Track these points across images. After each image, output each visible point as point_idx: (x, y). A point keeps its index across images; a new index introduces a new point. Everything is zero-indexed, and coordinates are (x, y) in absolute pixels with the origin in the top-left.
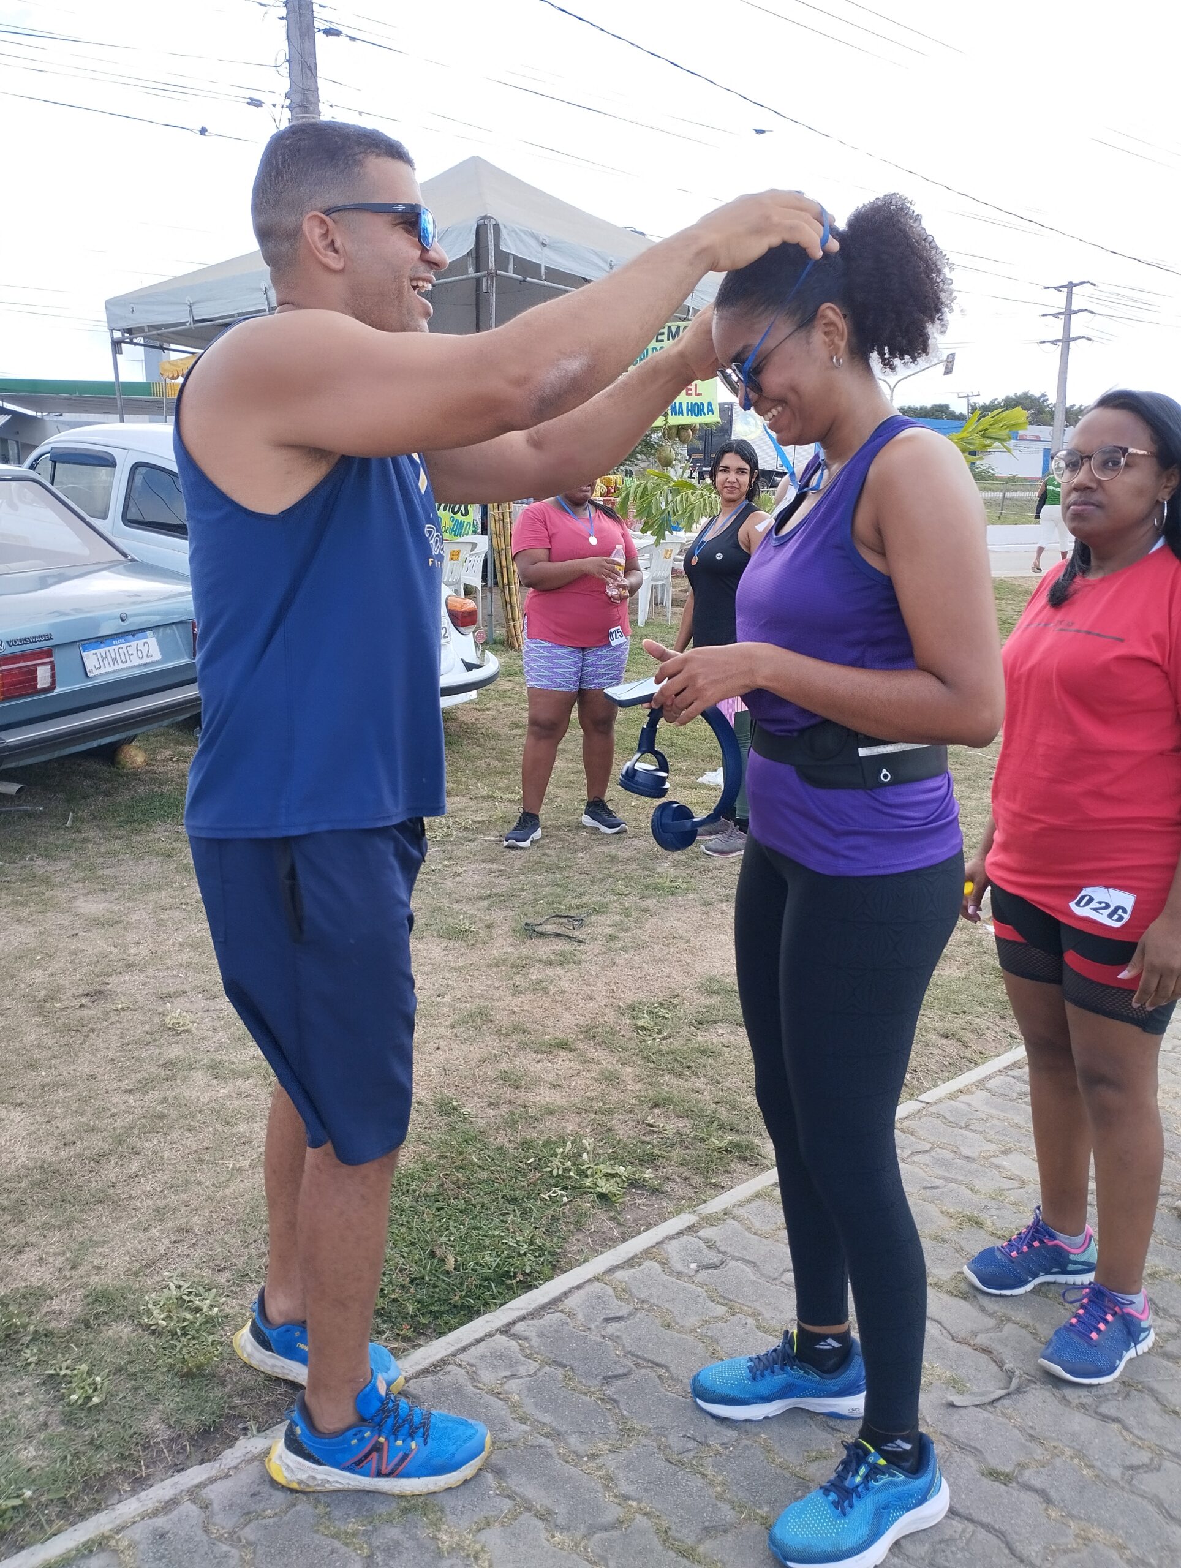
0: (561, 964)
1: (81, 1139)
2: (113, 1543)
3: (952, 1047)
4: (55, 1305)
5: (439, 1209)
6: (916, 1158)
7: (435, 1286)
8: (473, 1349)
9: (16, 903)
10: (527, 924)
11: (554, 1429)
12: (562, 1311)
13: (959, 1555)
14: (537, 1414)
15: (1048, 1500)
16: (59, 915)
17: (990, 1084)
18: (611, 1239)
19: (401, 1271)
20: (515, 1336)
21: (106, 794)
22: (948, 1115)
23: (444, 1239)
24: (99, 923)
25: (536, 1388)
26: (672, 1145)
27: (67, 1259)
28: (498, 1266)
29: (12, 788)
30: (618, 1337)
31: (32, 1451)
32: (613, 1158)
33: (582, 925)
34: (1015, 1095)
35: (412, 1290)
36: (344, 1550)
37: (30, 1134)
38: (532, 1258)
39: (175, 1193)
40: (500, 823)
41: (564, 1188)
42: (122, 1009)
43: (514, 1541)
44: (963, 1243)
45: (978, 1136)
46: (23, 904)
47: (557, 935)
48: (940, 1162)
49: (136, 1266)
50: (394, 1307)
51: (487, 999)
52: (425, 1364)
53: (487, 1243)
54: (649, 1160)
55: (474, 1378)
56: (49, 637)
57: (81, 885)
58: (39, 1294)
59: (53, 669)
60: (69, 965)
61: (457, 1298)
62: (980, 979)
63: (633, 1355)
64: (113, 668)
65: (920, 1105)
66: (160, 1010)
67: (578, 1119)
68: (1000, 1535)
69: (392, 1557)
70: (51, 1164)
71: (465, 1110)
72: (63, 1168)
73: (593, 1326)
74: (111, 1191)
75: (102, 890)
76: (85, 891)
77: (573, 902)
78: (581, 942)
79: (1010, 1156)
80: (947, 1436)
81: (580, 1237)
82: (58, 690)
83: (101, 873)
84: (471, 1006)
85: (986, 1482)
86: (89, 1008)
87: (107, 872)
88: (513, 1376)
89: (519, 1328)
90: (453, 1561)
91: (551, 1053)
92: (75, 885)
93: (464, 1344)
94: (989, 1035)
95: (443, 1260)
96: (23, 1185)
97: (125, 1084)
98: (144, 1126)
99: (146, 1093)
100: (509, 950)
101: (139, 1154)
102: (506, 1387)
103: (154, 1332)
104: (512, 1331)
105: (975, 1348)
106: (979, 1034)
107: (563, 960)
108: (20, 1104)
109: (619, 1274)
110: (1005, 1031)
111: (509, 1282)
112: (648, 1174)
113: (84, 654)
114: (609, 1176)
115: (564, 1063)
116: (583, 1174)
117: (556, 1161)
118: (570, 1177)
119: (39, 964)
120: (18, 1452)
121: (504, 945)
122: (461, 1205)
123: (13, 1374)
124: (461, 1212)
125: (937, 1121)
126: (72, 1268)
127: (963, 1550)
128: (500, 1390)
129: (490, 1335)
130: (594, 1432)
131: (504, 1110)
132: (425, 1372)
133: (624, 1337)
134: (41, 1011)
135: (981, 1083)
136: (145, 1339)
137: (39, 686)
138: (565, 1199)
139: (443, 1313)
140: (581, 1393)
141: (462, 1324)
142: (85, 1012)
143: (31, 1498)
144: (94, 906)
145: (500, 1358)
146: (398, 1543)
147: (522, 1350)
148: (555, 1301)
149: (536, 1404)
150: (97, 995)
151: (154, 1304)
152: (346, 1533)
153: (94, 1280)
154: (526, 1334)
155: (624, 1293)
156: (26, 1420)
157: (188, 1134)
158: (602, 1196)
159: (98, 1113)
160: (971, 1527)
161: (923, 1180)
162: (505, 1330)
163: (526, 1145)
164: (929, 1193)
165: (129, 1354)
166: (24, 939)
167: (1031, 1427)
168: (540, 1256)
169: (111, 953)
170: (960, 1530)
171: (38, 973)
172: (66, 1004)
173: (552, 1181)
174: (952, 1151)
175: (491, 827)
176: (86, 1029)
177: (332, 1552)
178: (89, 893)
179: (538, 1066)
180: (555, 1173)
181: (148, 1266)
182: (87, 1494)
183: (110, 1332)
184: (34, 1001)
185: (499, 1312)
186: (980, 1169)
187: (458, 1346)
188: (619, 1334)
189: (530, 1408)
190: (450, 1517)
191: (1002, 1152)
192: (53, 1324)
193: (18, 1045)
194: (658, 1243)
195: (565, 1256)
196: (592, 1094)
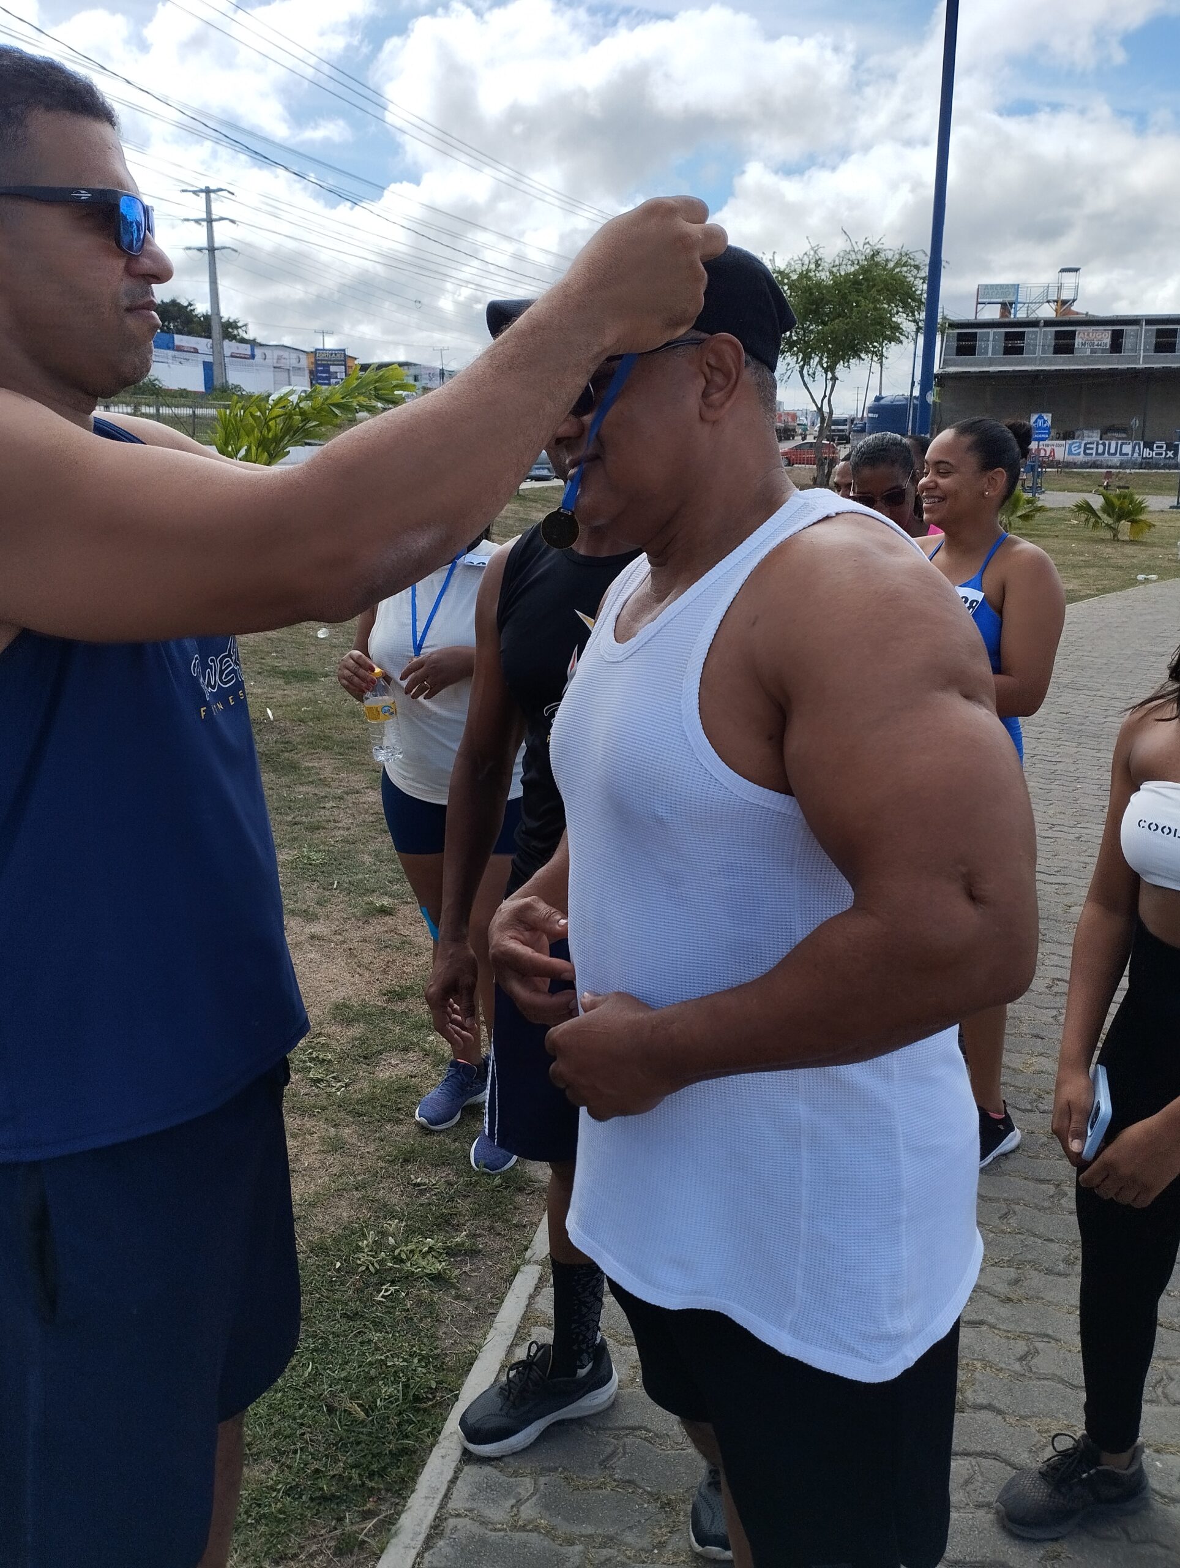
7: (359, 1442)
8: (455, 1492)
14: (576, 1529)
18: (471, 1319)
25: (550, 1504)
26: (451, 1199)
52: (423, 1531)
88: (519, 1502)
93: (443, 1491)
95: (346, 1410)
102: (523, 1515)
117: (364, 1257)
118: (391, 1269)
128: (521, 1522)
129: (457, 1471)
130: (639, 1521)
132: (428, 1543)
138: (401, 1294)
139: (384, 1468)
140: (594, 1488)
145: (490, 1489)
149: (566, 1520)
158: (433, 1277)
168: (428, 1365)
180: (372, 1269)
194: (527, 1306)
195: (446, 1355)
196: (335, 1170)
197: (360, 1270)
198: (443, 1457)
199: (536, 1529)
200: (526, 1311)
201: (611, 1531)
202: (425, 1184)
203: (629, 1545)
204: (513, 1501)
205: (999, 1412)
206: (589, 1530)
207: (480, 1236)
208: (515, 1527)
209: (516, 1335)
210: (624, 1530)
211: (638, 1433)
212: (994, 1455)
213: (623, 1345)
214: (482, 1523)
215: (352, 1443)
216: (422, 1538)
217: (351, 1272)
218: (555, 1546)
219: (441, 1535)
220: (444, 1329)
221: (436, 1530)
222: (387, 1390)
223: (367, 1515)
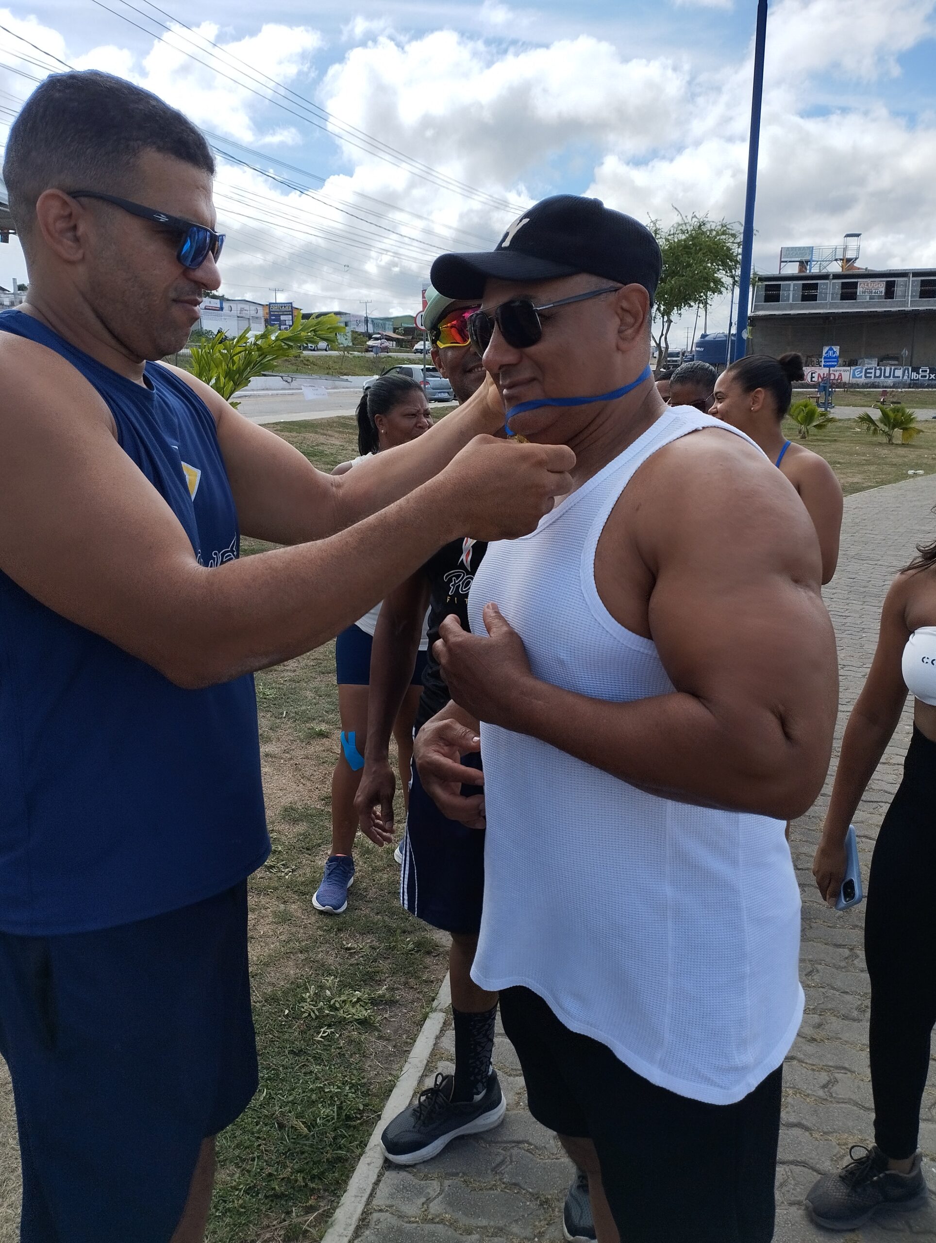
14: (473, 1222)
18: (390, 1055)
23: (277, 1109)
25: (453, 1201)
32: (344, 986)
35: (288, 1164)
38: (354, 1096)
52: (354, 1222)
53: (314, 1098)
54: (371, 978)
88: (429, 1200)
93: (368, 1191)
102: (432, 1211)
112: (380, 990)
114: (354, 1003)
116: (333, 1008)
117: (307, 1005)
118: (328, 1015)
128: (430, 1216)
129: (381, 1175)
130: (523, 1216)
132: (359, 1230)
138: (336, 1035)
139: (323, 1173)
141: (350, 1174)
145: (405, 1190)
149: (464, 1214)
158: (361, 1022)
173: (315, 1024)
180: (313, 1015)
185: (369, 1152)
187: (366, 1195)
189: (464, 1219)
194: (435, 1045)
195: (371, 1083)
196: (283, 938)
197: (303, 1016)
198: (369, 1164)
199: (442, 1222)
200: (433, 1049)
201: (501, 1224)
202: (354, 948)
203: (515, 1235)
204: (424, 1200)
205: (807, 1129)
206: (484, 1222)
207: (397, 989)
208: (425, 1220)
209: (425, 1068)
210: (511, 1223)
211: (521, 1146)
212: (803, 1163)
213: (510, 1075)
214: (399, 1217)
215: (297, 1153)
216: (352, 1228)
217: (297, 1018)
218: (457, 1235)
219: (367, 1226)
220: (369, 1063)
221: (363, 1222)
222: (324, 1111)
223: (309, 1210)
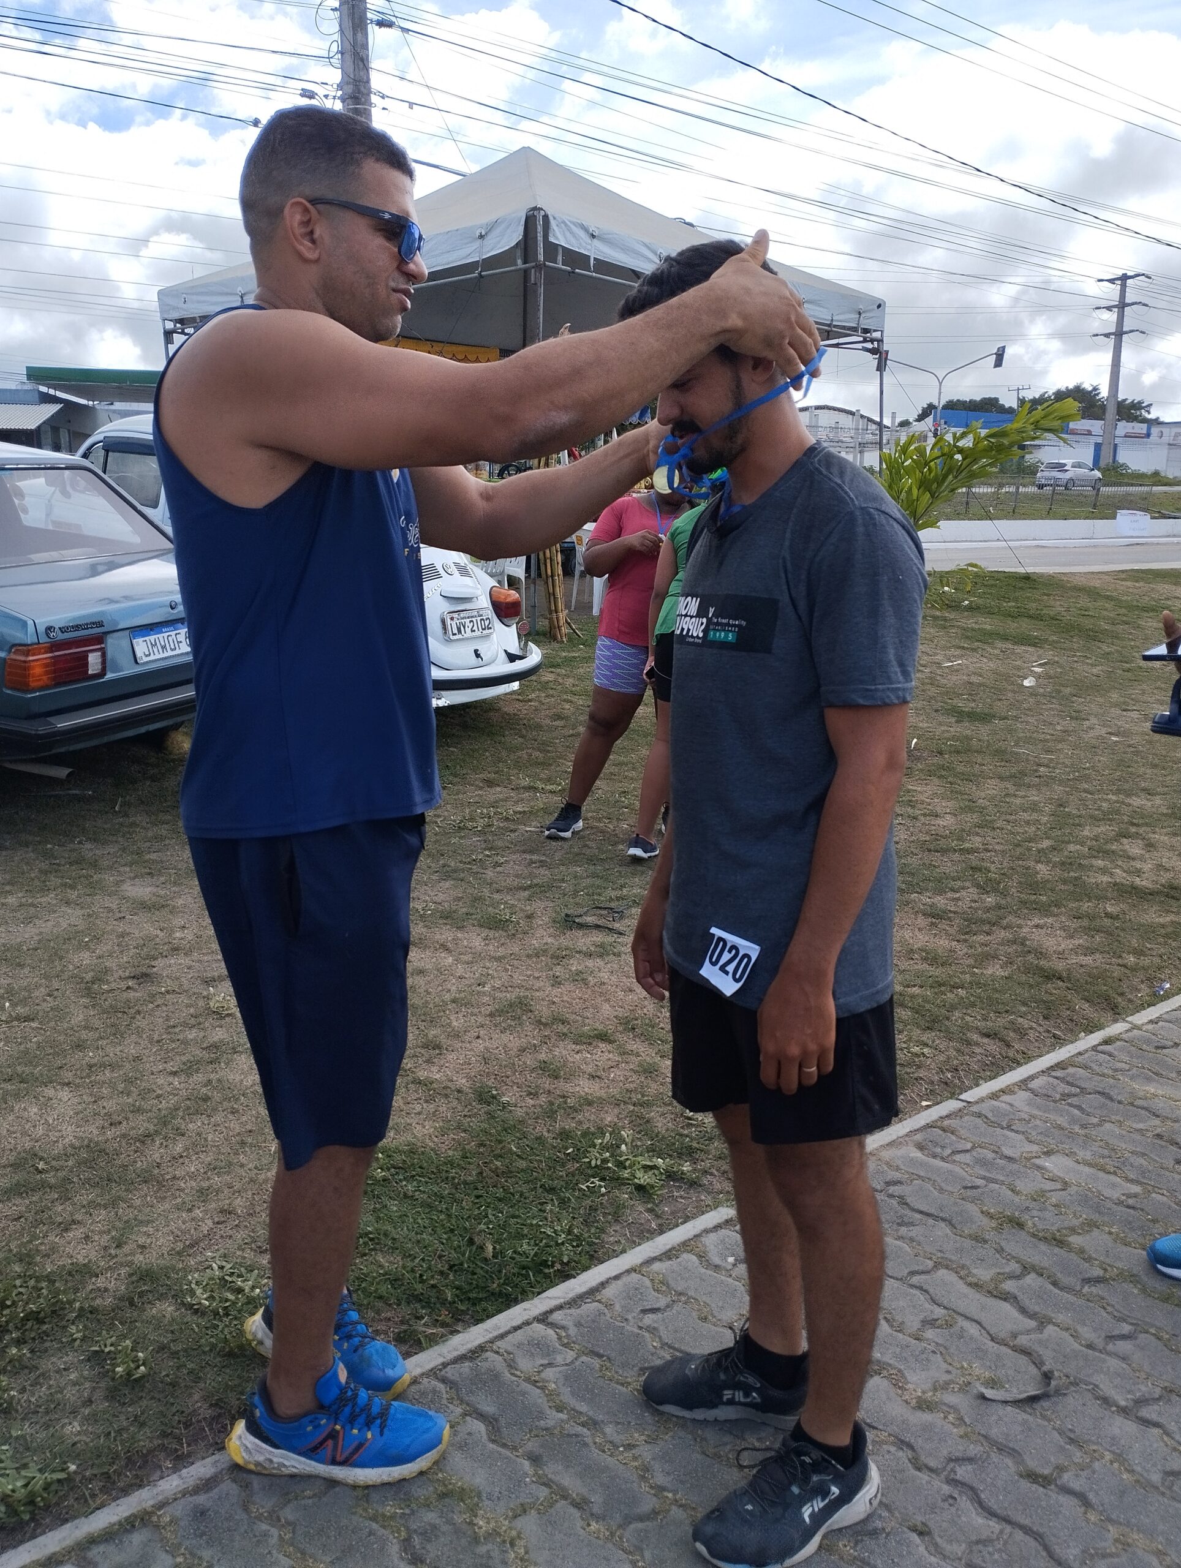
0: (601, 956)
1: (127, 1119)
2: (155, 1519)
3: (993, 1046)
4: (101, 1282)
5: (478, 1197)
6: (957, 1157)
7: (474, 1274)
8: (511, 1336)
9: (65, 885)
10: (567, 915)
11: (590, 1418)
12: (599, 1301)
13: (996, 1556)
14: (573, 1402)
15: (1086, 1503)
16: (106, 898)
17: (1034, 1084)
18: (648, 1231)
19: (440, 1257)
20: (553, 1325)
21: (153, 779)
22: (990, 1115)
23: (482, 1227)
24: (145, 906)
25: (573, 1377)
26: (710, 1139)
27: (113, 1238)
28: (536, 1255)
29: (62, 772)
30: (655, 1328)
31: (76, 1426)
32: (651, 1150)
33: (621, 918)
34: (1058, 1096)
35: (451, 1277)
36: (382, 1532)
37: (77, 1114)
38: (570, 1248)
39: (219, 1174)
40: (541, 814)
41: (603, 1179)
42: (168, 992)
43: (549, 1529)
44: (1003, 1244)
45: (1021, 1137)
46: (73, 887)
47: (597, 927)
48: (982, 1162)
49: (180, 1246)
50: (433, 1293)
51: (527, 989)
52: (462, 1350)
53: (526, 1231)
54: (688, 1153)
55: (511, 1365)
56: (100, 624)
57: (128, 869)
58: (85, 1271)
59: (104, 655)
60: (116, 948)
61: (495, 1285)
62: (1024, 978)
63: (670, 1347)
64: (162, 655)
65: (961, 1105)
66: (205, 993)
67: (616, 1111)
68: (1038, 1537)
69: (429, 1541)
70: (97, 1144)
71: (505, 1099)
72: (110, 1147)
73: (630, 1317)
74: (156, 1171)
75: (149, 874)
76: (132, 875)
77: (613, 894)
78: (621, 934)
79: (1053, 1157)
80: (985, 1437)
81: (618, 1228)
82: (109, 676)
83: (147, 857)
84: (511, 996)
85: (1025, 1484)
86: (135, 990)
87: (153, 856)
88: (550, 1365)
89: (557, 1317)
90: (490, 1546)
91: (590, 1044)
92: (122, 869)
93: (501, 1331)
94: (1032, 1035)
95: (481, 1248)
96: (70, 1163)
97: (170, 1067)
98: (189, 1108)
99: (189, 1075)
100: (550, 940)
101: (183, 1135)
102: (543, 1375)
103: (196, 1311)
104: (550, 1320)
105: (1015, 1349)
106: (1022, 1033)
107: (602, 952)
108: (68, 1084)
109: (657, 1266)
110: (1048, 1031)
111: (547, 1271)
112: (686, 1167)
113: (134, 641)
114: (647, 1168)
115: (603, 1054)
116: (621, 1165)
117: (594, 1152)
118: (609, 1168)
119: (86, 947)
120: (63, 1427)
121: (543, 936)
122: (500, 1193)
123: (59, 1349)
124: (500, 1200)
125: (979, 1121)
126: (117, 1247)
127: (1000, 1551)
128: (537, 1378)
129: (527, 1323)
130: (629, 1423)
131: (543, 1099)
132: (462, 1358)
133: (661, 1328)
134: (89, 992)
135: (1024, 1084)
136: (188, 1318)
137: (90, 672)
138: (603, 1189)
139: (481, 1300)
140: (617, 1383)
141: (500, 1311)
142: (132, 994)
143: (75, 1472)
144: (140, 890)
145: (537, 1346)
146: (434, 1527)
147: (560, 1338)
148: (592, 1292)
149: (573, 1393)
150: (143, 977)
151: (197, 1283)
152: (383, 1515)
153: (139, 1258)
154: (564, 1323)
155: (662, 1285)
156: (71, 1394)
157: (231, 1117)
158: (640, 1188)
159: (144, 1094)
160: (1008, 1529)
161: (964, 1179)
162: (543, 1318)
163: (564, 1135)
164: (969, 1193)
165: (172, 1332)
166: (73, 921)
167: (1070, 1430)
168: (578, 1246)
169: (157, 936)
170: (997, 1531)
171: (86, 955)
172: (113, 985)
173: (590, 1172)
174: (994, 1152)
175: (532, 818)
176: (132, 1011)
177: (370, 1533)
178: (134, 878)
179: (578, 1057)
180: (593, 1163)
181: (191, 1246)
182: (130, 1471)
183: (154, 1311)
184: (82, 982)
185: (536, 1301)
186: (1022, 1170)
187: (495, 1333)
188: (655, 1325)
189: (566, 1396)
190: (487, 1502)
191: (1044, 1153)
192: (98, 1301)
193: (66, 1025)
194: (693, 1237)
197: (583, 1161)
198: (527, 1309)
199: (543, 1388)
200: (690, 1240)
201: (600, 1418)
203: (604, 1434)
204: (546, 1362)
207: (712, 1174)
208: (528, 1380)
209: (664, 1253)
210: (611, 1422)
216: (456, 1354)
218: (545, 1406)
219: (471, 1359)
221: (472, 1354)
222: (525, 1247)
